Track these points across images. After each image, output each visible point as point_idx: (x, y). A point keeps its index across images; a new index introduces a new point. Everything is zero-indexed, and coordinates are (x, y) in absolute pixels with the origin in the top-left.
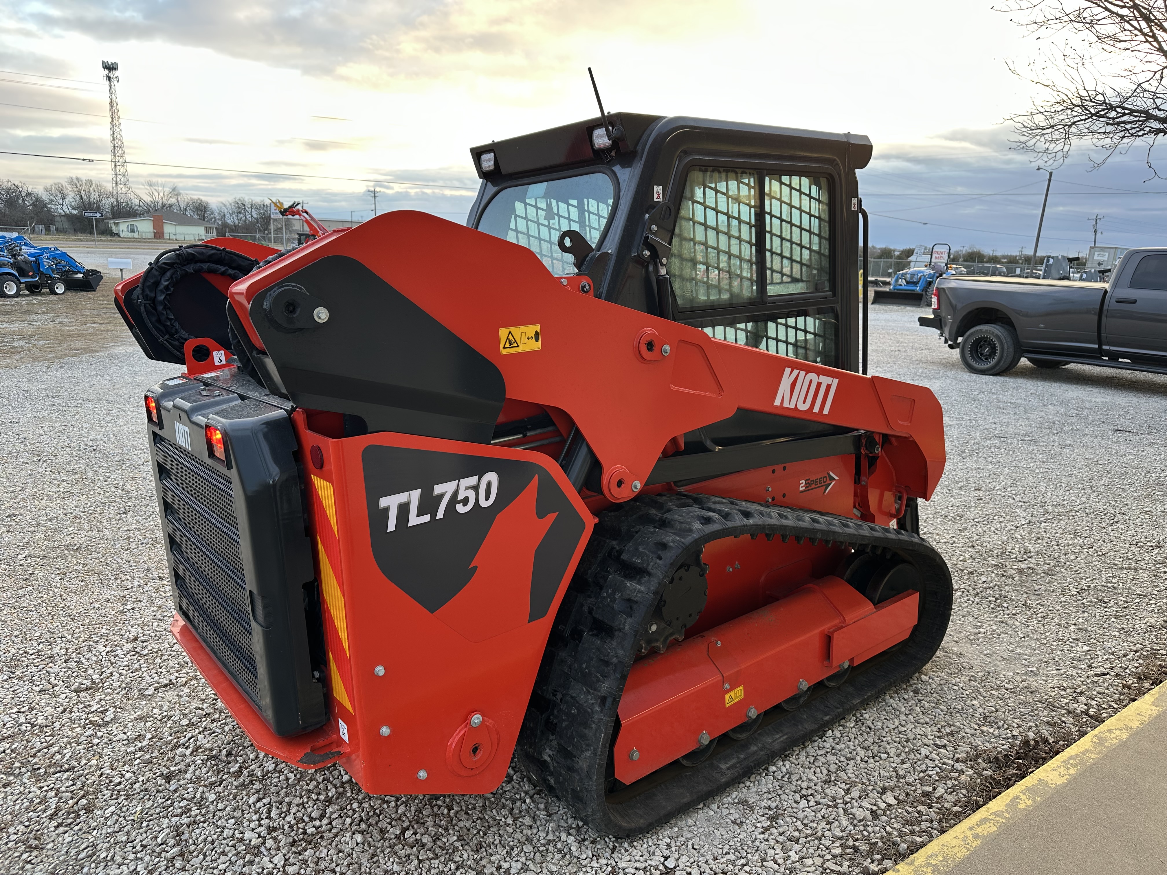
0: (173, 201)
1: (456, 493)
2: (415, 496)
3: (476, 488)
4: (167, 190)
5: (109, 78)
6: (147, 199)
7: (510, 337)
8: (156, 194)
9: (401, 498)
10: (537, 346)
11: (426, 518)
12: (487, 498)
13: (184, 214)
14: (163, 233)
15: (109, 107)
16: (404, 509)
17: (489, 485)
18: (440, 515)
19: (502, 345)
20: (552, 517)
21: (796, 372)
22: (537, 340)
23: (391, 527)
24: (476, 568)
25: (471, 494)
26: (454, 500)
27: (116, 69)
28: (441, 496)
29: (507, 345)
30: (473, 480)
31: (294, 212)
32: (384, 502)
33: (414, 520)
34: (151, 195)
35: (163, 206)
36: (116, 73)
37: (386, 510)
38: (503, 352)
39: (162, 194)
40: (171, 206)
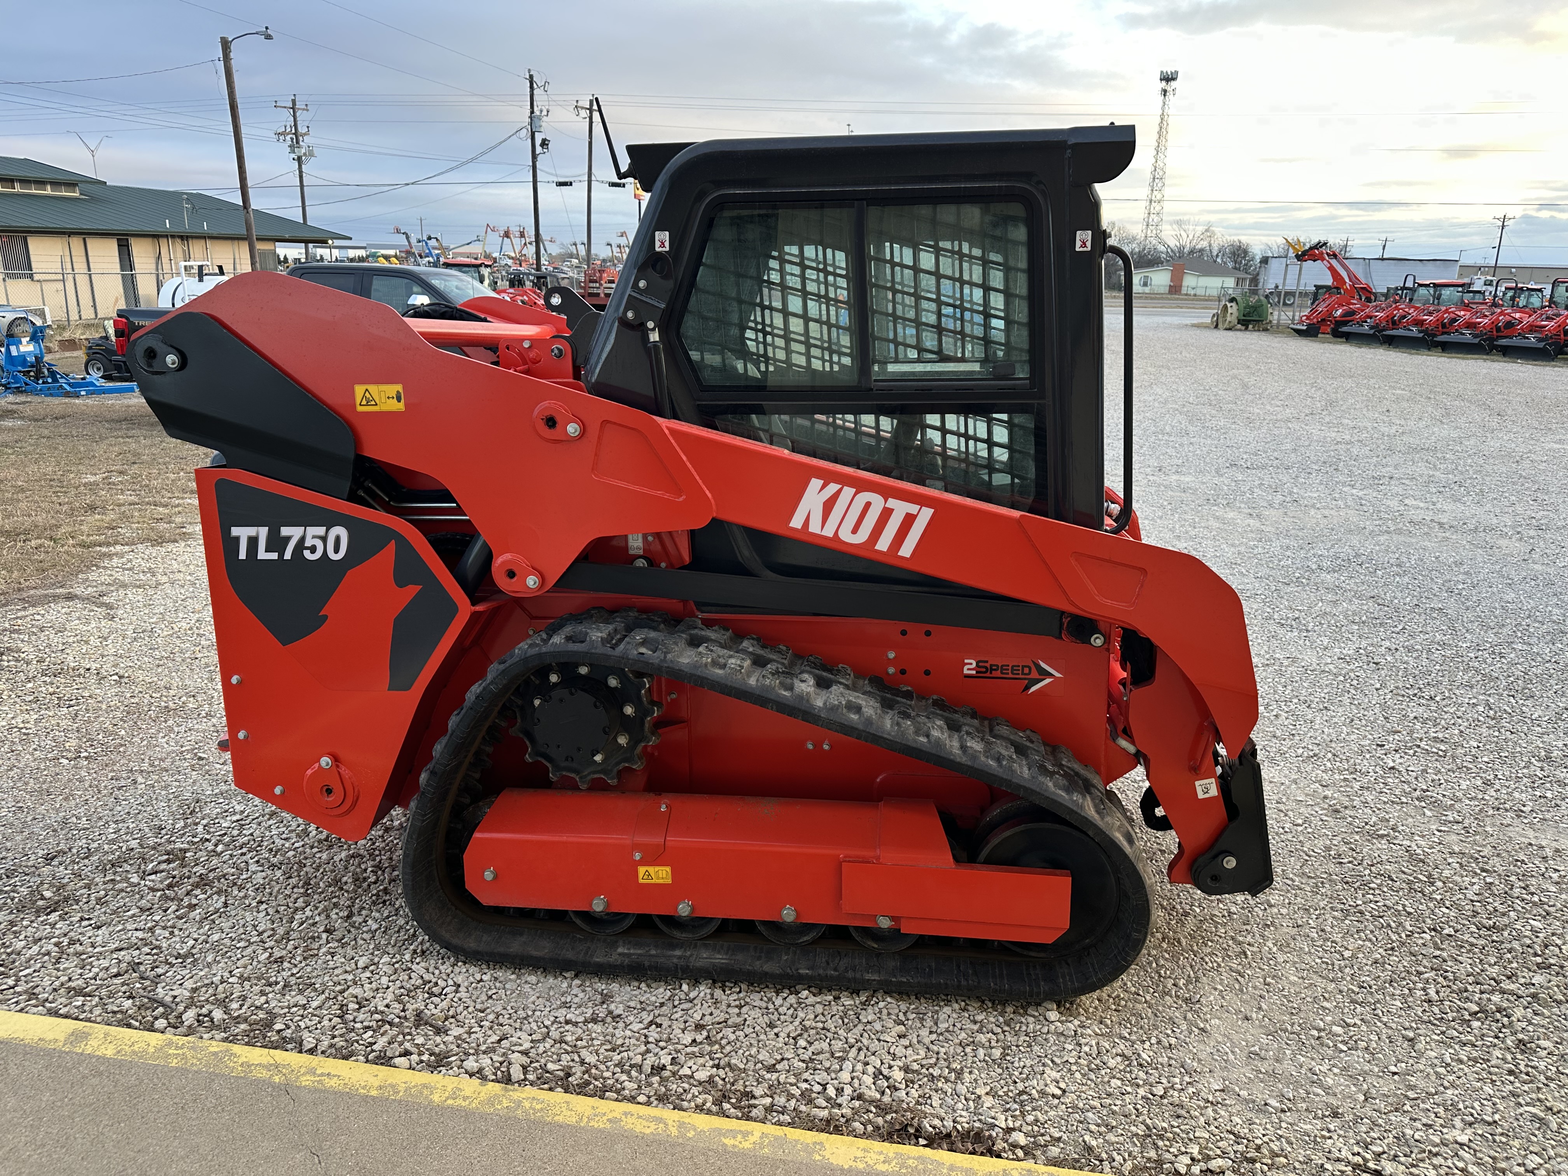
0: (1204, 244)
1: (302, 539)
2: (263, 532)
3: (324, 539)
4: (1200, 229)
5: (1165, 92)
6: (1173, 243)
7: (367, 394)
8: (1184, 235)
9: (251, 531)
10: (400, 406)
11: (274, 556)
12: (336, 551)
13: (1215, 261)
14: (1181, 286)
15: (1157, 129)
16: (253, 542)
17: (338, 540)
18: (288, 556)
19: (358, 402)
20: (413, 590)
21: (833, 488)
22: (399, 400)
23: (242, 555)
24: (326, 617)
25: (319, 544)
26: (301, 545)
27: (1174, 79)
28: (288, 539)
29: (364, 402)
30: (321, 531)
31: (1315, 255)
32: (235, 531)
33: (262, 555)
34: (1178, 238)
35: (1192, 252)
36: (1173, 84)
37: (237, 539)
38: (360, 409)
39: (1191, 237)
40: (1201, 250)
